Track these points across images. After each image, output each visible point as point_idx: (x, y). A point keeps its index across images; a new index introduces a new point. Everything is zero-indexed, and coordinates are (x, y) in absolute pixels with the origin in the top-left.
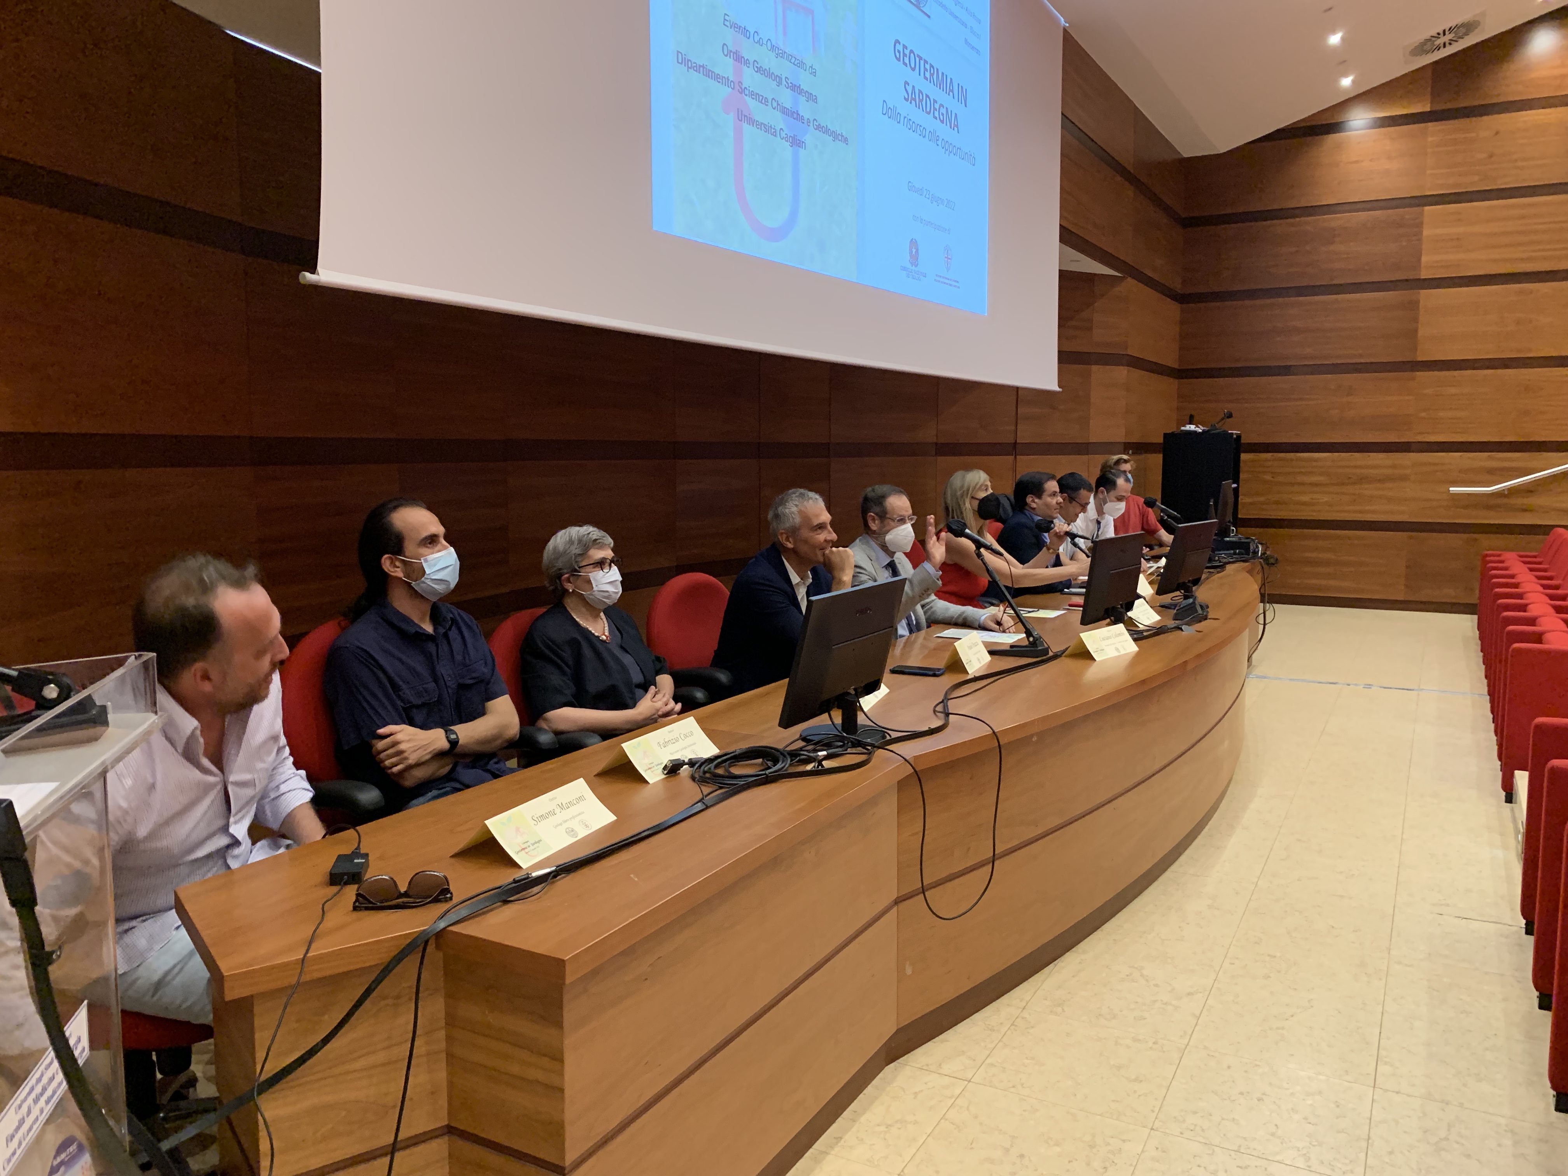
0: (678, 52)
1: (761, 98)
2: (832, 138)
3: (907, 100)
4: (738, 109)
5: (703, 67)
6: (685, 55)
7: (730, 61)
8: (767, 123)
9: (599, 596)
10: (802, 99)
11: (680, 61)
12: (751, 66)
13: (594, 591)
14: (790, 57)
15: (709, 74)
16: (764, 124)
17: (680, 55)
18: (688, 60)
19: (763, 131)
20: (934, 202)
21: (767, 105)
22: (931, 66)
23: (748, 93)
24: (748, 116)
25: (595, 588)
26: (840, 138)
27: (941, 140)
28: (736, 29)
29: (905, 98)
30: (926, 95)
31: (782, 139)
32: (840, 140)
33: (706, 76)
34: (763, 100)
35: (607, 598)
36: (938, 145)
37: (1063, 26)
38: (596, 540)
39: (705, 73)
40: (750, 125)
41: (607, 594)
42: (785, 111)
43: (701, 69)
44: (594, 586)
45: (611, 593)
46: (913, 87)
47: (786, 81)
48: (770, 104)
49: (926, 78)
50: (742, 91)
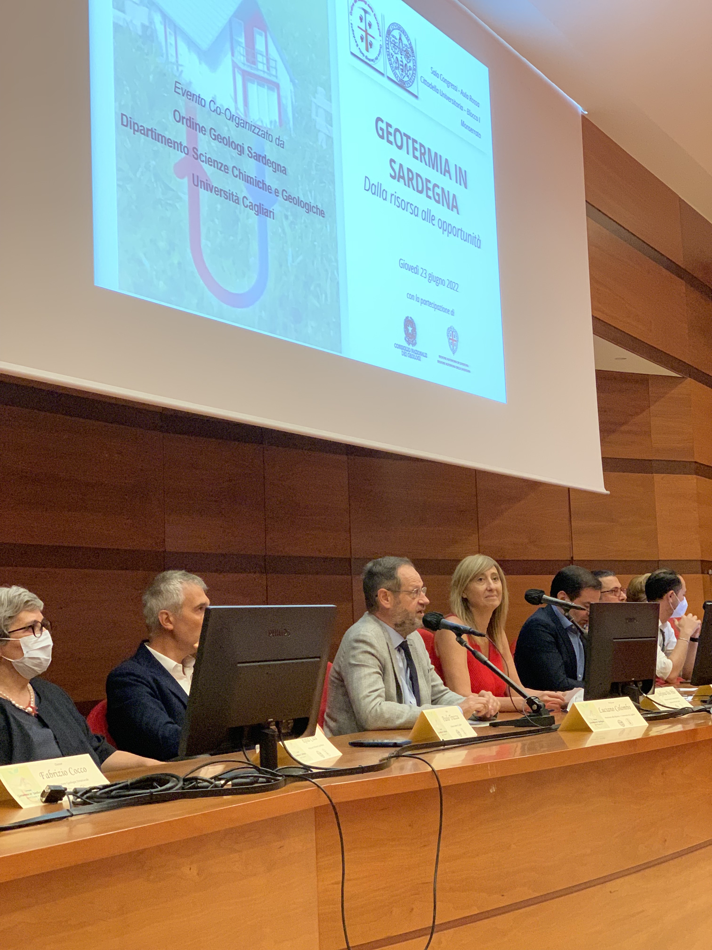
0: (122, 115)
1: (220, 165)
2: (305, 209)
3: (393, 177)
4: (193, 175)
5: (151, 130)
6: (130, 118)
7: (183, 128)
8: (228, 191)
9: (29, 663)
10: (269, 170)
11: (125, 124)
12: (208, 133)
13: (24, 658)
14: (253, 128)
15: (158, 137)
16: (224, 191)
17: (124, 117)
18: (134, 123)
19: (223, 198)
20: (432, 282)
21: (227, 173)
22: (421, 145)
23: (204, 160)
24: (205, 182)
25: (26, 655)
26: (315, 210)
27: (437, 220)
28: (189, 97)
29: (391, 175)
30: (417, 174)
31: (247, 207)
32: (315, 213)
33: (156, 140)
34: (223, 168)
35: (36, 665)
36: (434, 225)
37: (581, 113)
38: (27, 601)
39: (154, 137)
40: (207, 190)
41: (39, 661)
42: (248, 179)
43: (150, 132)
44: (25, 652)
45: (42, 660)
46: (401, 165)
47: (248, 150)
48: (230, 171)
49: (415, 157)
50: (197, 157)
